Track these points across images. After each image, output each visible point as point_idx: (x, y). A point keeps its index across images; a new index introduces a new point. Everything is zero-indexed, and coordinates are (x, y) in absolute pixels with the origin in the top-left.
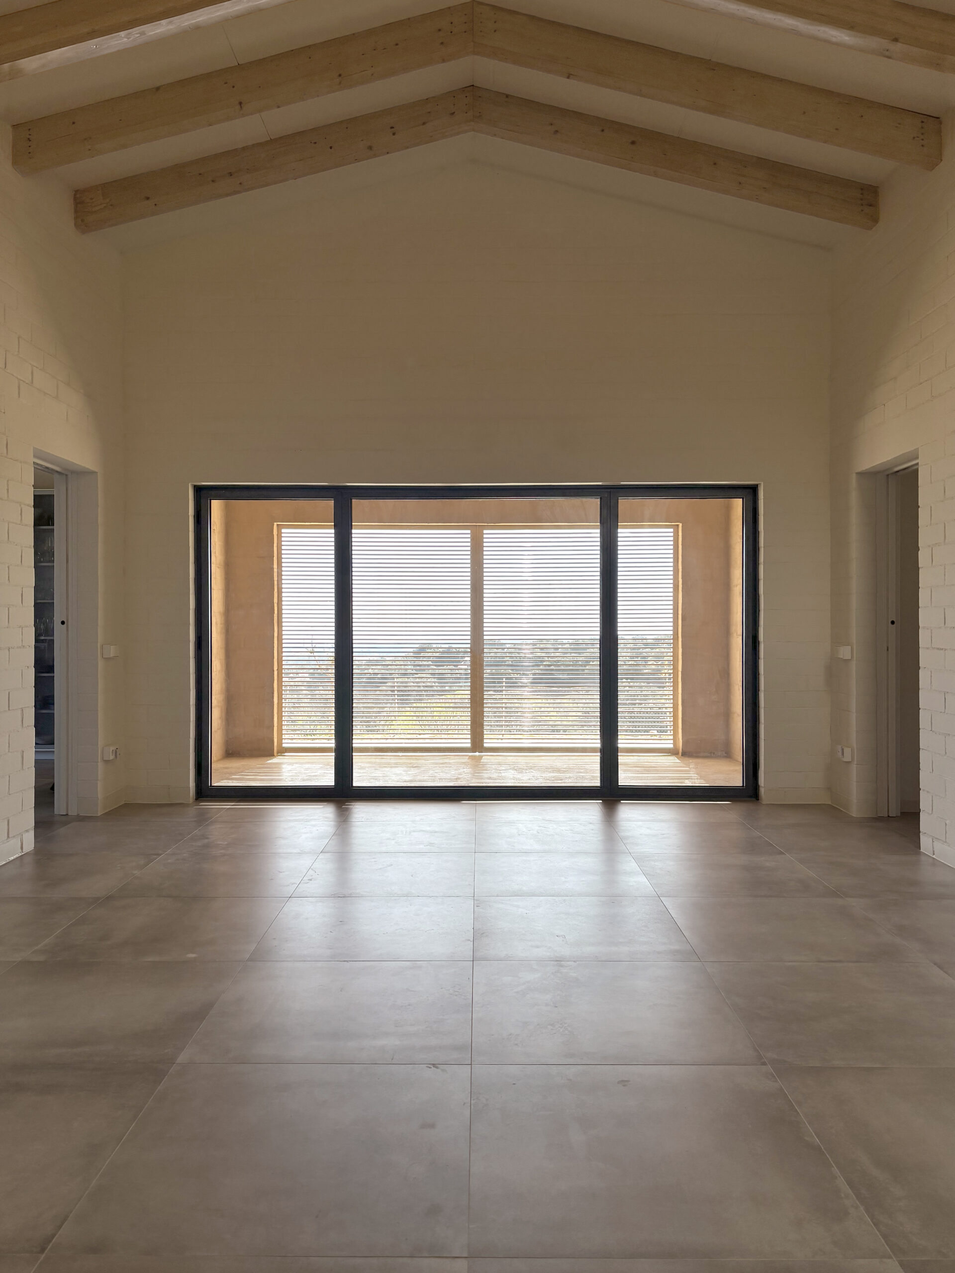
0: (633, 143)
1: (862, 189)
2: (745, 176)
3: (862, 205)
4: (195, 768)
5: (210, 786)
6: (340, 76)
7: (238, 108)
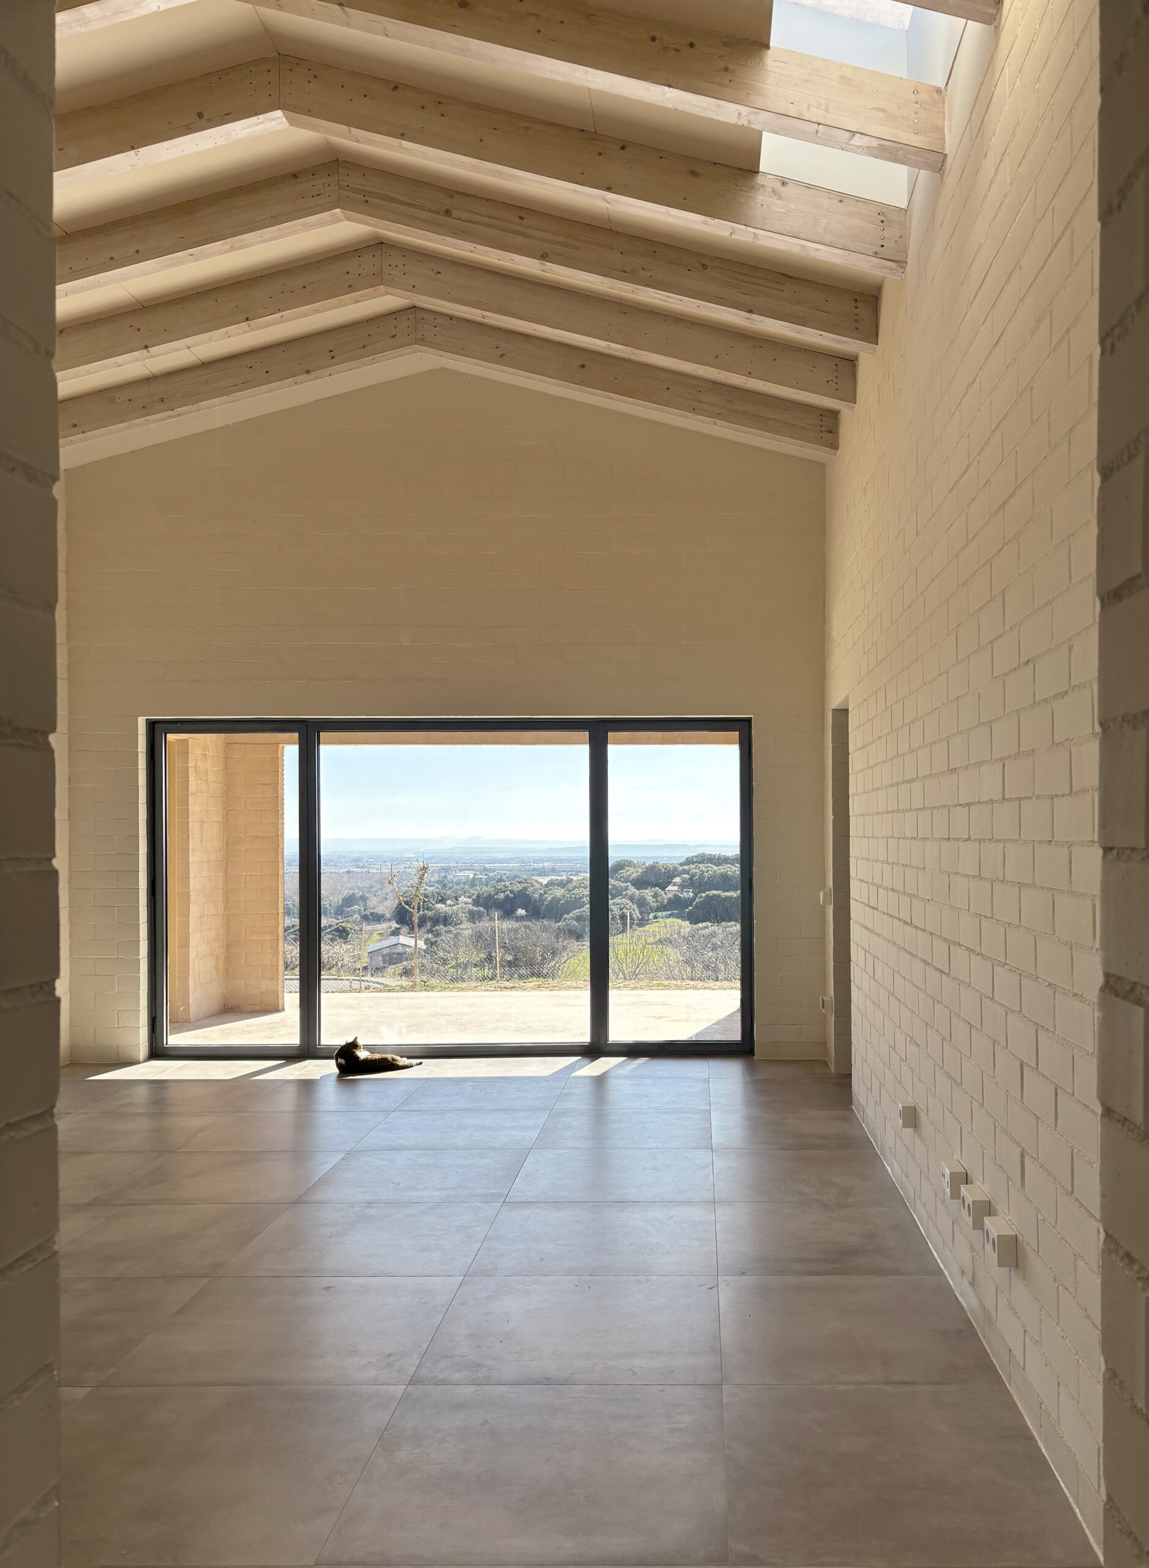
0: (583, 366)
1: (821, 415)
2: (699, 402)
3: (822, 432)
4: (148, 1025)
5: (167, 1044)
6: (247, 319)
7: (145, 351)
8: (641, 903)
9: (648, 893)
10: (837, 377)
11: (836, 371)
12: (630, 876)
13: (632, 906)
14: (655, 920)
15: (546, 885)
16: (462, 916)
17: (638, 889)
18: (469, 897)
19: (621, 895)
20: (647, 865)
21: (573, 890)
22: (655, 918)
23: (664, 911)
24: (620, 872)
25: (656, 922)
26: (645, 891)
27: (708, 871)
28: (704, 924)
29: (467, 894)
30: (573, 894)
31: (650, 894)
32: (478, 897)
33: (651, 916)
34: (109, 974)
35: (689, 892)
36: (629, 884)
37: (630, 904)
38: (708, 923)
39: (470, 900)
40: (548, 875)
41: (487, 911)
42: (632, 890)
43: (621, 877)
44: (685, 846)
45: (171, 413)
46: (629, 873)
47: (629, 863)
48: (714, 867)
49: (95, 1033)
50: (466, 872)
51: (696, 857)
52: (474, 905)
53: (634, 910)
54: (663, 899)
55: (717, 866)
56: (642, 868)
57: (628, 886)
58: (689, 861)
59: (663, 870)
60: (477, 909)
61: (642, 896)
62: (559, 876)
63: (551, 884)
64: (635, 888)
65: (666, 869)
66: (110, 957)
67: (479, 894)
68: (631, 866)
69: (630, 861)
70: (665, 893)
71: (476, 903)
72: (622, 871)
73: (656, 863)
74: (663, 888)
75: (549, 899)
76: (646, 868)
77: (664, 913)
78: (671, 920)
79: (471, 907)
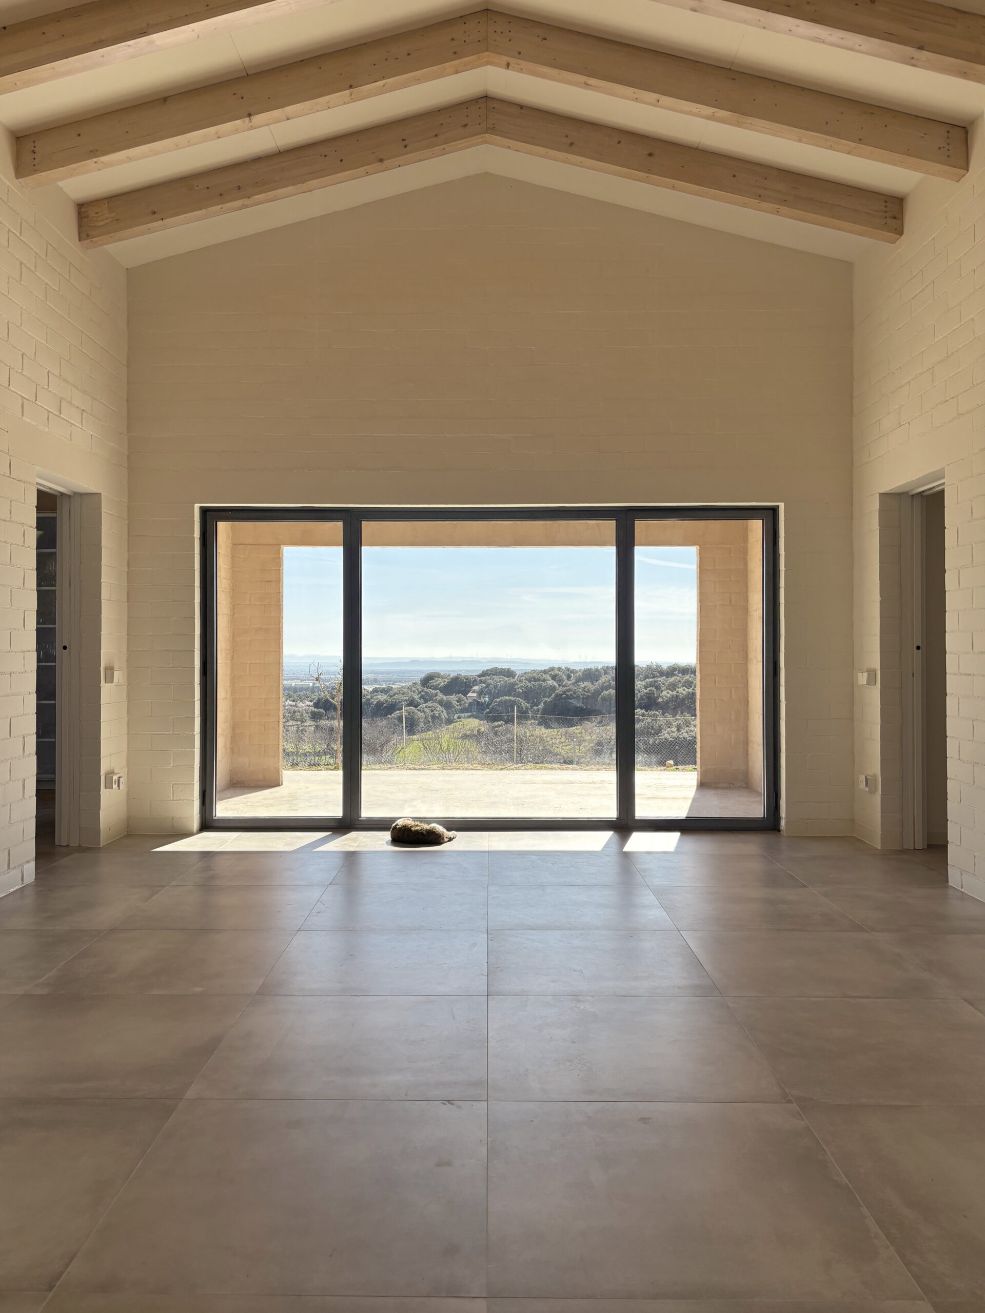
0: (650, 155)
1: (886, 202)
2: (765, 189)
3: (886, 217)
4: (200, 798)
5: (215, 817)
6: (351, 87)
7: (247, 119)
8: (447, 706)
9: (453, 698)
10: (949, 144)
11: (948, 138)
12: (438, 684)
13: (441, 709)
14: (458, 720)
15: (371, 692)
16: (306, 716)
17: (446, 696)
18: (311, 701)
19: (432, 700)
20: (452, 676)
21: (394, 696)
22: (459, 718)
23: (466, 713)
24: (430, 682)
25: (460, 721)
26: (451, 697)
27: (500, 681)
28: (499, 723)
29: (309, 699)
30: (394, 699)
31: (455, 699)
32: (319, 700)
33: (455, 717)
34: (165, 749)
35: (486, 697)
36: (438, 691)
37: (440, 707)
38: (502, 722)
39: (311, 704)
40: (372, 684)
41: (326, 712)
42: (441, 696)
43: (432, 686)
44: (478, 662)
45: (246, 201)
46: (437, 683)
47: (438, 675)
48: (505, 678)
49: (151, 807)
50: (307, 681)
51: (490, 670)
52: (315, 708)
53: (442, 712)
54: (465, 703)
55: (507, 677)
56: (448, 679)
57: (437, 693)
58: (484, 674)
59: (465, 680)
60: (318, 710)
61: (448, 701)
62: (379, 685)
63: (376, 691)
64: (443, 694)
65: (467, 679)
66: (166, 733)
67: (319, 699)
68: (439, 677)
69: (439, 673)
70: (467, 699)
71: (316, 705)
72: (432, 681)
73: (460, 674)
74: (465, 695)
75: (375, 703)
76: (451, 679)
77: (466, 714)
78: (471, 720)
79: (313, 709)
